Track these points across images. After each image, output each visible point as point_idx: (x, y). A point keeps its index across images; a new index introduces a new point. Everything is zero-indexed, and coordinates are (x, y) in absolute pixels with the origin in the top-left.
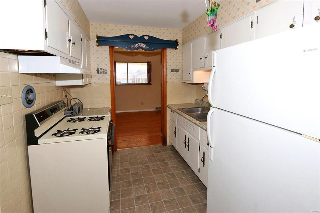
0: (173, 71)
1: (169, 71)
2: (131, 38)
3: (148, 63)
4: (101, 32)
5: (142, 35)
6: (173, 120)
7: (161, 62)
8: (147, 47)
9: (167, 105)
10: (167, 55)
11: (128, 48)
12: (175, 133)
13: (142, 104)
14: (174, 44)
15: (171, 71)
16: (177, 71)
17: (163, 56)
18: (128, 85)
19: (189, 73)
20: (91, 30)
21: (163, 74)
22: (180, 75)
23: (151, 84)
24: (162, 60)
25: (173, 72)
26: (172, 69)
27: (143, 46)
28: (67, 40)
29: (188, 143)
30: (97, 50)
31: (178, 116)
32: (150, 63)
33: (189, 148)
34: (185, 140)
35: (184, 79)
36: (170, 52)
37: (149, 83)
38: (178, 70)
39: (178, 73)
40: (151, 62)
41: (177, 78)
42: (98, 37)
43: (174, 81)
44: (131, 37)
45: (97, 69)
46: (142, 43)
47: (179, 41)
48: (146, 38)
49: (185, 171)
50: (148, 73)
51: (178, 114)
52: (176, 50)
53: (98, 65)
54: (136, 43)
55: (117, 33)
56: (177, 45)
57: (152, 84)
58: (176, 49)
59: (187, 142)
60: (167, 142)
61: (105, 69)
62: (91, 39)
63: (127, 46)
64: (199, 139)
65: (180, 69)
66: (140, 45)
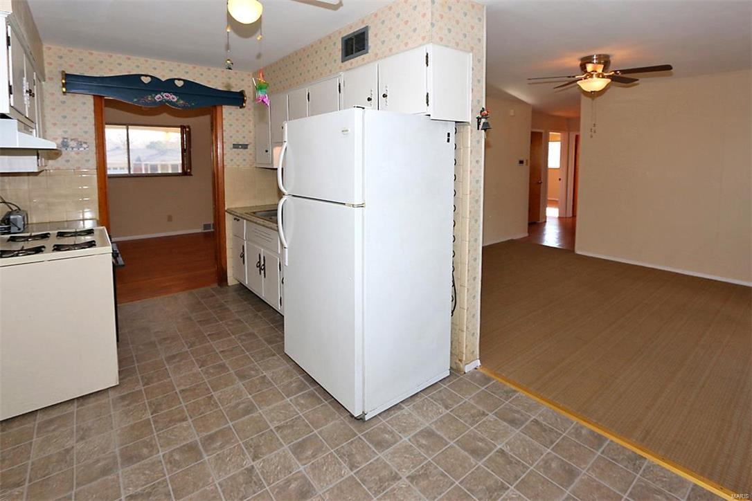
0: (236, 146)
1: (228, 146)
2: (146, 82)
3: (183, 128)
4: (72, 66)
5: (168, 78)
6: (238, 236)
7: (212, 130)
8: (182, 102)
9: (226, 209)
10: (224, 117)
11: (139, 101)
12: (243, 256)
13: (170, 219)
14: (237, 99)
15: (232, 146)
16: (245, 147)
17: (216, 119)
18: (129, 176)
19: (267, 151)
20: (46, 60)
21: (217, 151)
22: (251, 154)
23: (191, 175)
24: (214, 126)
25: (236, 149)
26: (235, 143)
27: (173, 99)
28: (25, 91)
29: (264, 265)
30: (64, 102)
31: (247, 224)
32: (187, 130)
33: (265, 273)
34: (259, 262)
35: (258, 162)
36: (228, 113)
37: (185, 173)
38: (247, 145)
39: (246, 150)
40: (189, 127)
41: (244, 160)
42: (67, 76)
43: (238, 166)
44: (146, 80)
45: (61, 140)
46: (169, 93)
47: (246, 93)
48: (179, 84)
49: (260, 314)
50: (183, 151)
51: (247, 220)
52: (241, 110)
53: (65, 132)
54: (157, 92)
55: (111, 70)
56: (244, 101)
57: (192, 173)
58: (242, 107)
59: (262, 263)
60: (228, 278)
61: (83, 141)
62: (47, 77)
63: (136, 98)
64: (278, 253)
65: (251, 143)
66: (165, 98)
